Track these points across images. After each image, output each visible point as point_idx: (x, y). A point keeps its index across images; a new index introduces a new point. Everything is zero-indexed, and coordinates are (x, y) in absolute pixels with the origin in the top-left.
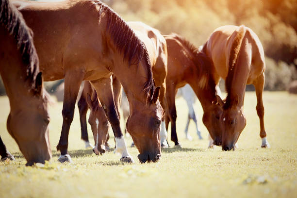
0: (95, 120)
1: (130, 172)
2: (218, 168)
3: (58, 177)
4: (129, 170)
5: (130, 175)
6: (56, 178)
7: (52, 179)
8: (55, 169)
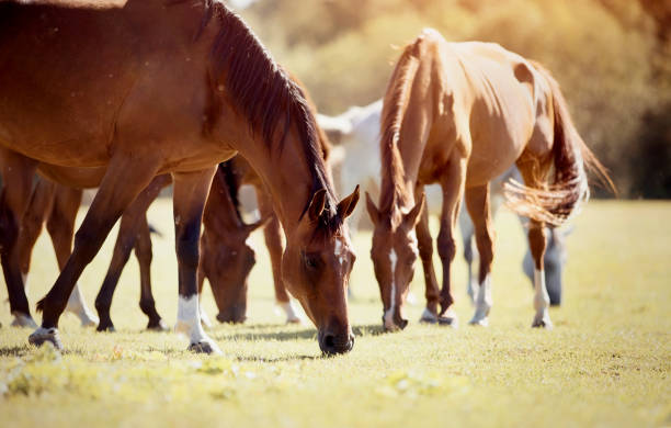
0: (390, 252)
1: (404, 384)
2: (611, 380)
3: (234, 392)
4: (399, 380)
5: (402, 392)
6: (228, 395)
7: (219, 397)
8: (225, 372)
